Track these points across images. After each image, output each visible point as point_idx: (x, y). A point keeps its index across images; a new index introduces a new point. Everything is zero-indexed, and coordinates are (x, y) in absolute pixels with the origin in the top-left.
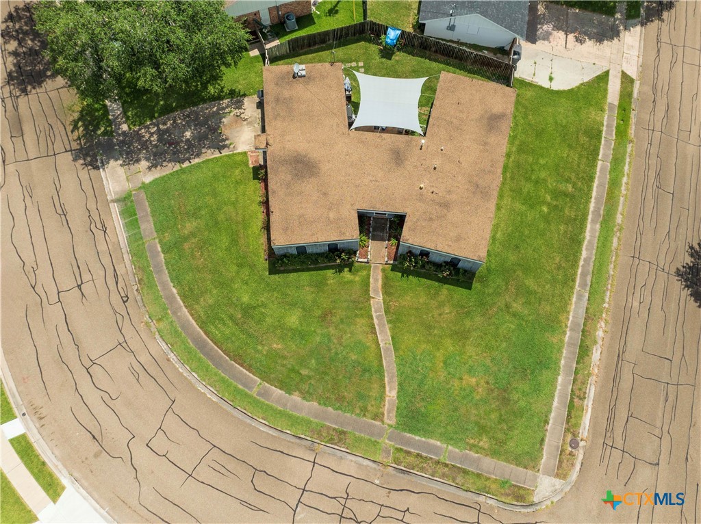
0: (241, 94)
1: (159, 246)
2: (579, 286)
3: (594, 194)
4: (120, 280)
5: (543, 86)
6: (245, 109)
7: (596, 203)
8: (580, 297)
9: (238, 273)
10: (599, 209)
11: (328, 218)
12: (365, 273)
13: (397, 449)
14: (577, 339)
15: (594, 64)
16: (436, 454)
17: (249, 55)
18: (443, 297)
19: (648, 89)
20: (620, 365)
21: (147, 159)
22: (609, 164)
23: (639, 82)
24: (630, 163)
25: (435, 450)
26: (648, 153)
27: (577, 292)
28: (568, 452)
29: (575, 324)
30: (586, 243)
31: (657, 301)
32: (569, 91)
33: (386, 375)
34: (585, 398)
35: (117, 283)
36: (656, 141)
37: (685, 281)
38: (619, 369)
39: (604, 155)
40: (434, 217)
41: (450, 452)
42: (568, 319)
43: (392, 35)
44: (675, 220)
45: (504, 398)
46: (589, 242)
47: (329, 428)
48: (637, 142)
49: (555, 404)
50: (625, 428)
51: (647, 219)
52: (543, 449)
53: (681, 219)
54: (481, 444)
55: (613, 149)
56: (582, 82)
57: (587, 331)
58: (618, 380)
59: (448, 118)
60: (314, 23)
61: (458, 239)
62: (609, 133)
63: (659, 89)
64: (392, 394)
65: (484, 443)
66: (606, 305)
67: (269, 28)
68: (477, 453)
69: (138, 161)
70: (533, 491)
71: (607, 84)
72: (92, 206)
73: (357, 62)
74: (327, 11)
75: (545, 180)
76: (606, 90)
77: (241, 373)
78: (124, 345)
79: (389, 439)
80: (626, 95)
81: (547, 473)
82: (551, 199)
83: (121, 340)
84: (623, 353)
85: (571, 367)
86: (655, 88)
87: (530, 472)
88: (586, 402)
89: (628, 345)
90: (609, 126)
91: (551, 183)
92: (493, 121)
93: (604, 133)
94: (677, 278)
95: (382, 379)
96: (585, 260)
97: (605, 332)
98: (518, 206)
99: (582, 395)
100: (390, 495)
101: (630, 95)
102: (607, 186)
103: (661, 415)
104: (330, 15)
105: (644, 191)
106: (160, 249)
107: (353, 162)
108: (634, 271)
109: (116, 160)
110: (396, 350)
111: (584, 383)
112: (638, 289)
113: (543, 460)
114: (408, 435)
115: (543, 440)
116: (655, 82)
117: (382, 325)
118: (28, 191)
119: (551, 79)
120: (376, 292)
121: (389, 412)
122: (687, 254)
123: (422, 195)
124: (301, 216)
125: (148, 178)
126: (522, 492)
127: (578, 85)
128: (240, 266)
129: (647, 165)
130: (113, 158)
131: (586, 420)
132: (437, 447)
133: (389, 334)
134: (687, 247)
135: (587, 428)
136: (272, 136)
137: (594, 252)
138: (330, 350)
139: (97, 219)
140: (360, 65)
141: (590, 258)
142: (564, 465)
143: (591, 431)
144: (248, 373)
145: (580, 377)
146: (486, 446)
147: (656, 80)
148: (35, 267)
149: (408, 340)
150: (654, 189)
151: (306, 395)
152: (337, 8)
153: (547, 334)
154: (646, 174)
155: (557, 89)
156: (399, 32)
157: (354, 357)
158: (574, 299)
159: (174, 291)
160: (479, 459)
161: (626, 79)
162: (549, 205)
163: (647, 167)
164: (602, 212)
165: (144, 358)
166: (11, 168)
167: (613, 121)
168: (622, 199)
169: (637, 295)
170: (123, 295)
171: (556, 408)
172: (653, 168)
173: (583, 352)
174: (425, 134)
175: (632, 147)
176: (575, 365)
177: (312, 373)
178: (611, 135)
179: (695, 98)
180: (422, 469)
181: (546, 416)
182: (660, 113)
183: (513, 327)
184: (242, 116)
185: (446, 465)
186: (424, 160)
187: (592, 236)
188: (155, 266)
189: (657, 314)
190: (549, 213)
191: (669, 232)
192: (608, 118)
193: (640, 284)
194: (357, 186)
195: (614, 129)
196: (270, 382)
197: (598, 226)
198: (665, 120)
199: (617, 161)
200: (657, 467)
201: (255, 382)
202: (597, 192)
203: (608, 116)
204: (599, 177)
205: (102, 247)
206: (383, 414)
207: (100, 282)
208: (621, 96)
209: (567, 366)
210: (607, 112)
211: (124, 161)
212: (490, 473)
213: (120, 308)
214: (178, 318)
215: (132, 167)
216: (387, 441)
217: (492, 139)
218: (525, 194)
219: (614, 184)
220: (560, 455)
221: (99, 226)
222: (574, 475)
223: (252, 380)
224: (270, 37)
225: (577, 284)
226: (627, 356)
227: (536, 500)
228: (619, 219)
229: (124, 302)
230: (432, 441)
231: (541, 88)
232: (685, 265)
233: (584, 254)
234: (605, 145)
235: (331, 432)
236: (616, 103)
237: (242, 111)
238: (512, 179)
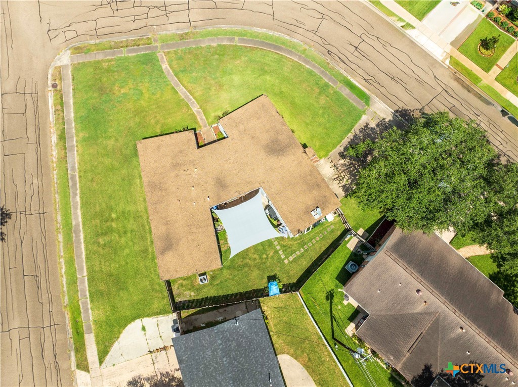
0: (349, 197)
1: (332, 85)
2: (76, 175)
3: (83, 246)
4: (339, 60)
5: (148, 318)
6: (340, 187)
7: (79, 240)
8: (73, 169)
9: (280, 88)
10: (76, 237)
11: (243, 124)
12: (210, 120)
13: (151, 44)
14: (68, 142)
15: (114, 365)
16: (129, 49)
17: (363, 228)
18: (158, 127)
19: (63, 365)
20: (38, 139)
21: (373, 129)
22: (78, 276)
23: (73, 370)
24: (63, 287)
25: (130, 51)
26: (51, 303)
27: (75, 171)
28: (57, 80)
29: (72, 149)
30: (79, 207)
31: (21, 189)
32: (125, 325)
33: (172, 73)
34: (55, 111)
35: (339, 58)
36: (46, 316)
37: (4, 212)
38: (38, 137)
39: (84, 282)
40: (180, 154)
41: (122, 53)
42: (77, 151)
43: (274, 289)
44: (19, 256)
45: (102, 90)
46: (76, 208)
47: (190, 38)
48: (61, 309)
49: (71, 101)
50: (26, 106)
51: (40, 246)
52: (72, 75)
53: (14, 258)
54: (107, 64)
55: (78, 291)
56: (119, 340)
57: (63, 149)
58: (37, 130)
59: (200, 230)
60: (336, 279)
61: (158, 148)
62: (85, 303)
63: (54, 371)
64: (165, 66)
65: (105, 65)
66: (55, 172)
67: (364, 257)
68: (108, 59)
69: (378, 125)
70: (71, 55)
71: (98, 350)
72: (382, 89)
73: (290, 263)
74: (334, 294)
75: (120, 237)
76: (98, 343)
77: (249, 44)
78: (314, 32)
79: (157, 46)
80: (80, 348)
81: (66, 66)
82: (111, 226)
83: (317, 33)
84: (37, 147)
85: (68, 125)
86: (58, 369)
87: (76, 62)
88: (54, 109)
89: (35, 154)
90: (86, 310)
91: (115, 237)
92: (169, 244)
93: (89, 302)
94: (10, 212)
95: (173, 71)
96: (76, 195)
97: (52, 155)
98: (132, 208)
99: (57, 112)
100: (145, 24)
101: (77, 350)
102: (75, 257)
103: (5, 121)
104: (330, 292)
105: (47, 268)
106: (330, 83)
107: (248, 166)
108: (41, 203)
109: (390, 121)
110: (173, 88)
111: (57, 119)
112: (36, 192)
113: (70, 71)
114: (148, 52)
115: (73, 80)
116: (59, 377)
117: (187, 97)
118: (420, 82)
119: (144, 329)
120: (198, 112)
121: (163, 57)
122: (6, 233)
123: (194, 165)
124: (259, 118)
125: (364, 119)
126: (77, 51)
127: (122, 335)
128: (281, 92)
129: (49, 292)
130: (392, 121)
131: (51, 102)
132: (130, 53)
133: (180, 94)
134: (6, 238)
135: (49, 98)
136: (306, 159)
137: (72, 203)
138: (209, 72)
139: (375, 84)
140: (286, 260)
141: (73, 197)
142: (58, 73)
143: (47, 96)
144: (245, 45)
145: (61, 121)
146: (104, 64)
147: (59, 379)
148: (385, 47)
149: (168, 95)
150: (39, 274)
151: (209, 47)
152: (329, 301)
153: (87, 135)
154: (48, 283)
155: (136, 321)
156: (271, 294)
157: (194, 74)
158: (77, 165)
159: (308, 66)
160: (106, 57)
161: (83, 366)
162: (112, 220)
163: (48, 289)
164: (74, 235)
165: (300, 31)
166: (439, 89)
167: (84, 317)
168: (62, 254)
169: (36, 188)
170: (332, 54)
171: (70, 99)
172: (44, 291)
173: (62, 137)
174: (211, 210)
175: (64, 303)
176: (66, 127)
177: (212, 57)
178: (83, 303)
179: (21, 377)
180: (134, 40)
181: (75, 92)
182: (48, 346)
183: (110, 130)
184: (338, 182)
185: (122, 47)
186: (203, 191)
187: (75, 214)
188: (326, 74)
189: (19, 181)
190: (110, 214)
191: (22, 243)
192: (89, 317)
193: (35, 197)
194: (236, 152)
195: (82, 310)
196: (231, 46)
197: (74, 223)
198: (43, 341)
199: (73, 282)
200: (3, 93)
201: (239, 43)
202: (81, 249)
203: (90, 320)
204: (82, 262)
205: (360, 71)
206: (165, 55)
207: (348, 55)
208: (84, 345)
209: (69, 124)
210: (91, 323)
211: (385, 121)
212: (97, 53)
213: (329, 48)
214: (297, 55)
215: (378, 121)
216: (158, 45)
217: (163, 229)
218: (130, 219)
219: (70, 262)
220: (61, 77)
221: (370, 81)
222: (50, 71)
223: (241, 43)
224: (359, 250)
225: (77, 176)
226: (34, 146)
227: (69, 51)
228: (61, 237)
229: (329, 51)
230: (134, 54)
231: (148, 316)
232: (6, 224)
233: (78, 198)
234: (85, 292)
235: (188, 37)
236: (86, 336)
237: (340, 185)
238: (143, 226)
